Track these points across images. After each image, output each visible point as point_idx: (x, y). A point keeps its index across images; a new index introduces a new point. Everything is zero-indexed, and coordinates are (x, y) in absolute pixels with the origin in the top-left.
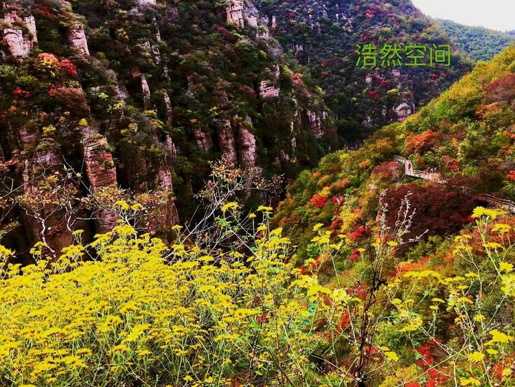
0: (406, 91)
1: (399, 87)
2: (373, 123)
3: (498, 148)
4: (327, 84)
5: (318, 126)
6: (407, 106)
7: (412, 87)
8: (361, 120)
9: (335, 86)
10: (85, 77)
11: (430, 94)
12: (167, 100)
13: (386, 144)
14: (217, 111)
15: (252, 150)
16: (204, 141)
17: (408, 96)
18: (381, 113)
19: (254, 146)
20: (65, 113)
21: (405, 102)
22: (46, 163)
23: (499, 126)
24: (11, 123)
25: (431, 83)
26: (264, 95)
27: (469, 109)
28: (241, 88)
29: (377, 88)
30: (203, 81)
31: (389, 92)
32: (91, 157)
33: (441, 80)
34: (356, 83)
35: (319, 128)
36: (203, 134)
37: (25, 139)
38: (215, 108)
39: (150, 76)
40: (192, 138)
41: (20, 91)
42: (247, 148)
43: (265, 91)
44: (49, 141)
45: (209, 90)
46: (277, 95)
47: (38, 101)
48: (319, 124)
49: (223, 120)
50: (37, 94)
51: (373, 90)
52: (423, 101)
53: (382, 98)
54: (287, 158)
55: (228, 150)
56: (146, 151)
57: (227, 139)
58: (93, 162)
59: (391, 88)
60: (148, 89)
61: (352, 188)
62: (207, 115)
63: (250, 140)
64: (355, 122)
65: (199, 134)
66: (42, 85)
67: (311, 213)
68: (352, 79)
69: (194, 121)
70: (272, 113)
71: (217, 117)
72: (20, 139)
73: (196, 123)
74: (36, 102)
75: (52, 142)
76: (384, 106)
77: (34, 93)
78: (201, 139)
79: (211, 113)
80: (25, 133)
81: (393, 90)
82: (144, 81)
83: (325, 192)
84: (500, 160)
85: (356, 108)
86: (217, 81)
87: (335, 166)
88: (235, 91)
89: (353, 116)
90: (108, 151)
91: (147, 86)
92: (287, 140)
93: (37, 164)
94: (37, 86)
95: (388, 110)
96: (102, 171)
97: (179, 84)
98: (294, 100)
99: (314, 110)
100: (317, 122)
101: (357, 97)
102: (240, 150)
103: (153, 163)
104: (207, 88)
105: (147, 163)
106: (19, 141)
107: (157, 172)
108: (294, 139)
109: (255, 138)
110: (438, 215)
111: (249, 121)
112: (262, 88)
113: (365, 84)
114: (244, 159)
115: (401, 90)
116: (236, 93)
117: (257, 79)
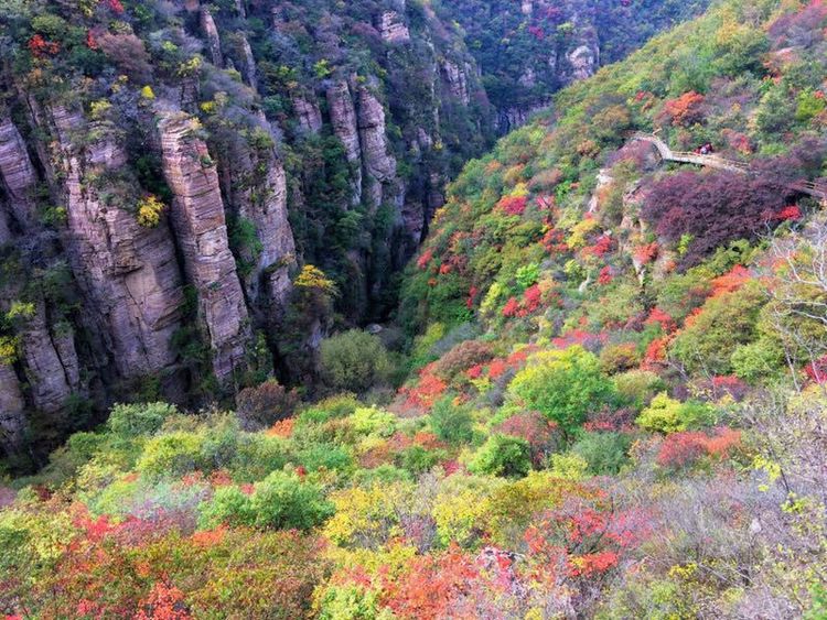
0: (585, 25)
1: (574, 19)
2: (537, 80)
3: (809, 116)
4: (461, 15)
5: (461, 88)
6: (588, 50)
7: (594, 18)
8: (517, 76)
9: (474, 19)
10: (134, 14)
11: (621, 30)
12: (247, 49)
13: (619, 113)
14: (327, 67)
15: (381, 129)
16: (311, 117)
17: (589, 34)
18: (546, 63)
19: (383, 124)
20: (120, 78)
21: (584, 44)
22: (104, 163)
23: (804, 83)
24: (36, 98)
25: (623, 14)
26: (389, 37)
27: (751, 60)
28: (355, 27)
29: (542, 22)
30: (298, 16)
31: (560, 27)
32: (180, 150)
33: (637, 8)
34: (507, 13)
35: (464, 90)
36: (308, 107)
37: (63, 123)
38: (323, 62)
39: (217, 8)
40: (292, 113)
41: (41, 43)
42: (372, 126)
43: (390, 31)
44: (107, 126)
45: (311, 31)
46: (408, 37)
47: (75, 59)
48: (464, 84)
49: (339, 81)
50: (70, 47)
51: (534, 25)
52: (612, 41)
53: (550, 38)
54: (430, 141)
55: (346, 131)
56: (248, 138)
57: (346, 112)
58: (184, 158)
59: (563, 21)
60: (216, 33)
61: (567, 182)
62: (312, 74)
63: (378, 113)
64: (508, 78)
65: (302, 106)
66: (73, 29)
67: (506, 223)
68: (500, 8)
69: (293, 84)
70: (402, 67)
71: (328, 77)
72: (53, 123)
73: (298, 88)
74: (72, 60)
75: (112, 127)
76: (553, 52)
77: (64, 45)
78: (306, 114)
79: (319, 70)
80: (63, 113)
81: (567, 25)
82: (209, 19)
83: (520, 191)
84: (813, 132)
85: (509, 56)
86: (322, 16)
87: (524, 151)
88: (347, 32)
89: (504, 69)
90: (202, 139)
91: (214, 27)
92: (428, 111)
93: (92, 165)
94: (67, 33)
95: (558, 58)
96: (199, 171)
97: (262, 22)
98: (431, 45)
99: (455, 60)
100: (460, 80)
101: (511, 37)
102: (363, 131)
103: (260, 157)
104: (308, 27)
105: (251, 156)
106: (51, 128)
107: (266, 172)
108: (437, 110)
109: (384, 111)
110: (742, 212)
111: (374, 84)
112: (384, 26)
113: (521, 15)
114: (370, 145)
115: (577, 25)
116: (350, 35)
117: (378, 10)
